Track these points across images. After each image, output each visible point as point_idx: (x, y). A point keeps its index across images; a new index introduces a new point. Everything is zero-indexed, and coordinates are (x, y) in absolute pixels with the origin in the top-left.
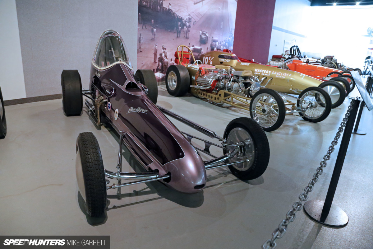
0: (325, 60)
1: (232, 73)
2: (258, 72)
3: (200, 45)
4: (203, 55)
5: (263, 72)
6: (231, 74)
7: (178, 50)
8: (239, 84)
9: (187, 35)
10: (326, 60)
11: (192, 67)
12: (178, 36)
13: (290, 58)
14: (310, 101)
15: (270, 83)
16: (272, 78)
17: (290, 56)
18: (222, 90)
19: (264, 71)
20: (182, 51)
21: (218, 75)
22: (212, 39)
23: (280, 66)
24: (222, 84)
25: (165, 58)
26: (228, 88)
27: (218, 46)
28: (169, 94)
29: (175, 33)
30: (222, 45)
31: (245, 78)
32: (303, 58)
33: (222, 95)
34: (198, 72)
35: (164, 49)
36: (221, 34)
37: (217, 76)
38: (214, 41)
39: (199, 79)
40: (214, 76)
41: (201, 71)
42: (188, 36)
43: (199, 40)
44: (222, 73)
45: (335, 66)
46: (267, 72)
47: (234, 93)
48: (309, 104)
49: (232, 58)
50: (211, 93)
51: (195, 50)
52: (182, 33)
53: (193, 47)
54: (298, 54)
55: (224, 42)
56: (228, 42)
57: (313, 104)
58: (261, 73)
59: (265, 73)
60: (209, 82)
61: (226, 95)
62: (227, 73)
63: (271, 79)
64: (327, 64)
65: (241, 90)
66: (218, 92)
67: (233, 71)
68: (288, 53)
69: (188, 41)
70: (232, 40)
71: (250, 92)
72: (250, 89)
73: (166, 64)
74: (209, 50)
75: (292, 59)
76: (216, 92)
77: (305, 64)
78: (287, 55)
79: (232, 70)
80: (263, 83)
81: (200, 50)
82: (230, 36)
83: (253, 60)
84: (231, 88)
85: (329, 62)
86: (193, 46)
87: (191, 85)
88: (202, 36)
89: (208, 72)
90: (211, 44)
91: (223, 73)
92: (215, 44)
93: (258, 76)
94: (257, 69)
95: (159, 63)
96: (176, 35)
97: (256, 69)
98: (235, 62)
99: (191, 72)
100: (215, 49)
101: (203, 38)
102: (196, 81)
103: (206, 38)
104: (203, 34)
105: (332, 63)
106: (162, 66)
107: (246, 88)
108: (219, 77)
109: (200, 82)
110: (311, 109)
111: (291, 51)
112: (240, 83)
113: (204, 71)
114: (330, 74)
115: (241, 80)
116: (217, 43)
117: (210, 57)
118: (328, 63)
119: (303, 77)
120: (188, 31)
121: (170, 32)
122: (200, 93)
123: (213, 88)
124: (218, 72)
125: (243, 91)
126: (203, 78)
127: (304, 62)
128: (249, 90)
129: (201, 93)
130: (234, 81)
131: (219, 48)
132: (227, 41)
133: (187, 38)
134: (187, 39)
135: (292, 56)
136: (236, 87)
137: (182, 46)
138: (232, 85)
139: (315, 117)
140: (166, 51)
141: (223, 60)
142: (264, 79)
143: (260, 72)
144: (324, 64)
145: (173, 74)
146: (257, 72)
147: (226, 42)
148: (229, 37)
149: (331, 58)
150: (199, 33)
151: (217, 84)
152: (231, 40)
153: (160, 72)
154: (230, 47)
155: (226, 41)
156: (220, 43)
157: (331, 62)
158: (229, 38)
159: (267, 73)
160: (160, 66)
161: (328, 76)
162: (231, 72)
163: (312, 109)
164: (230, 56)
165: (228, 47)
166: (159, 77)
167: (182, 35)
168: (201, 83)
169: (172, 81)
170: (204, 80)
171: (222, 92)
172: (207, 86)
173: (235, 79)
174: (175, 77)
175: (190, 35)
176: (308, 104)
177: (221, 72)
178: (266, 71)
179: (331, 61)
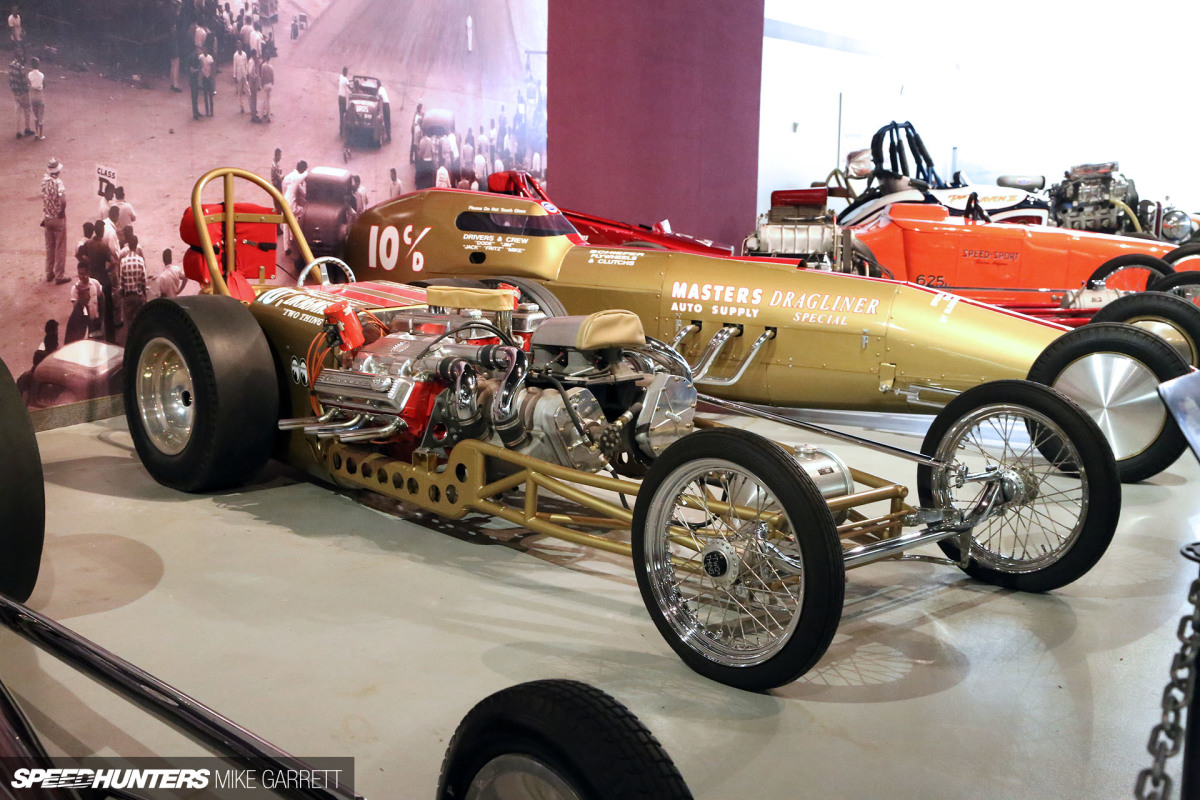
0: (1070, 191)
1: (528, 330)
2: (694, 301)
3: (346, 159)
4: (368, 219)
5: (717, 298)
6: (524, 335)
7: (199, 203)
8: (564, 398)
9: (260, 103)
10: (1077, 186)
11: (282, 305)
12: (202, 109)
13: (879, 196)
14: (993, 464)
15: (762, 361)
16: (774, 330)
17: (876, 183)
18: (469, 444)
19: (723, 293)
20: (224, 206)
21: (444, 350)
22: (418, 117)
23: (820, 251)
24: (469, 407)
25: (126, 248)
26: (504, 428)
27: (456, 155)
28: (150, 482)
29: (177, 91)
30: (480, 152)
31: (604, 356)
32: (945, 187)
33: (475, 471)
34: (321, 338)
35: (111, 192)
36: (470, 87)
37: (437, 355)
38: (432, 129)
39: (334, 380)
40: (419, 358)
41: (336, 328)
42: (266, 107)
43: (334, 127)
44: (462, 335)
45: (1126, 216)
46: (743, 295)
47: (542, 456)
48: (990, 485)
49: (535, 228)
50: (408, 460)
51: (316, 191)
52: (222, 88)
53: (305, 174)
54: (920, 169)
55: (494, 133)
56: (512, 131)
57: (1011, 482)
58: (707, 305)
59: (729, 305)
60: (391, 395)
61: (494, 469)
62: (495, 331)
63: (768, 333)
64: (1080, 209)
65: (582, 433)
66: (449, 450)
67: (530, 318)
68: (862, 166)
69: (270, 140)
70: (537, 117)
71: (642, 436)
72: (640, 421)
73: (132, 285)
74: (405, 184)
75: (888, 200)
76: (440, 452)
77: (960, 221)
78: (860, 176)
79: (524, 311)
80: (726, 360)
81: (352, 184)
82: (524, 94)
83: (667, 227)
84: (522, 422)
85: (1093, 200)
86: (302, 167)
87: (288, 415)
88: (353, 105)
89: (388, 332)
90: (414, 148)
91: (474, 335)
92: (440, 147)
93: (693, 322)
94: (684, 285)
95: (85, 282)
96: (184, 103)
97: (677, 284)
98: (555, 250)
99: (281, 335)
100: (443, 175)
101: (359, 117)
102: (314, 393)
103: (380, 116)
104: (357, 89)
105: (1112, 206)
106: (107, 301)
107: (612, 416)
108: (445, 363)
109: (337, 397)
110: (1002, 513)
111: (878, 158)
112: (571, 393)
113: (357, 326)
114: (1102, 272)
115: (577, 370)
116: (450, 141)
117: (409, 229)
118: (1087, 204)
119: (948, 311)
120: (262, 79)
121: (145, 85)
122: (344, 464)
123: (415, 432)
124: (443, 333)
125: (592, 441)
126: (357, 373)
127: (954, 212)
128: (632, 428)
129: (349, 461)
130: (541, 382)
131: (463, 165)
132: (510, 124)
133: (260, 120)
134: (258, 128)
135: (888, 181)
136: (547, 418)
137: (225, 176)
138: (524, 404)
139: (1031, 561)
140: (125, 206)
141: (484, 241)
142: (726, 337)
143: (700, 301)
144: (1065, 212)
145: (166, 354)
146: (686, 300)
147: (502, 133)
148: (521, 100)
149: (1103, 177)
150: (336, 85)
151: (440, 405)
152: (530, 116)
153: (97, 339)
154: (527, 159)
155: (503, 122)
156: (470, 140)
157: (1106, 197)
158: (521, 107)
159: (741, 305)
160: (94, 299)
161: (1090, 286)
162: (518, 324)
163: (1010, 513)
164: (522, 217)
165: (520, 158)
166: (93, 371)
167: (226, 102)
168: (346, 404)
169: (166, 400)
170: (358, 382)
171: (471, 452)
172: (380, 418)
173: (541, 366)
174: (181, 375)
175: (274, 100)
176: (984, 483)
177: (457, 331)
178: (735, 292)
179: (1106, 190)
